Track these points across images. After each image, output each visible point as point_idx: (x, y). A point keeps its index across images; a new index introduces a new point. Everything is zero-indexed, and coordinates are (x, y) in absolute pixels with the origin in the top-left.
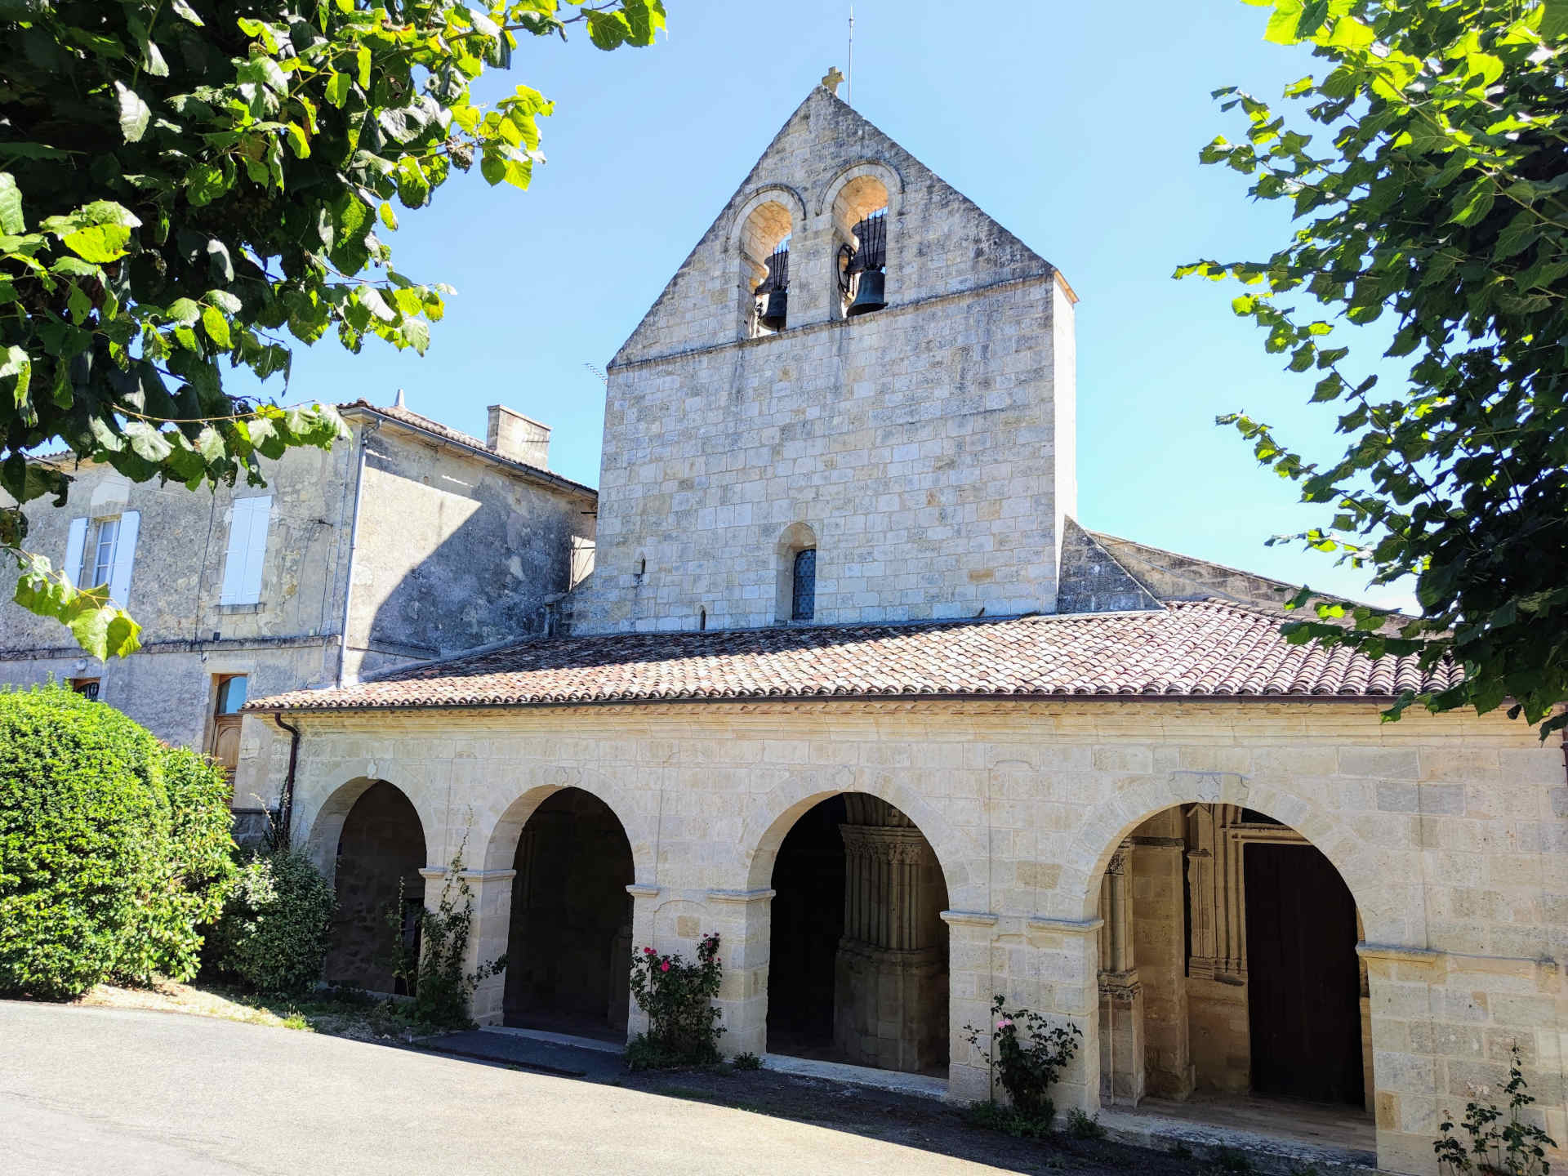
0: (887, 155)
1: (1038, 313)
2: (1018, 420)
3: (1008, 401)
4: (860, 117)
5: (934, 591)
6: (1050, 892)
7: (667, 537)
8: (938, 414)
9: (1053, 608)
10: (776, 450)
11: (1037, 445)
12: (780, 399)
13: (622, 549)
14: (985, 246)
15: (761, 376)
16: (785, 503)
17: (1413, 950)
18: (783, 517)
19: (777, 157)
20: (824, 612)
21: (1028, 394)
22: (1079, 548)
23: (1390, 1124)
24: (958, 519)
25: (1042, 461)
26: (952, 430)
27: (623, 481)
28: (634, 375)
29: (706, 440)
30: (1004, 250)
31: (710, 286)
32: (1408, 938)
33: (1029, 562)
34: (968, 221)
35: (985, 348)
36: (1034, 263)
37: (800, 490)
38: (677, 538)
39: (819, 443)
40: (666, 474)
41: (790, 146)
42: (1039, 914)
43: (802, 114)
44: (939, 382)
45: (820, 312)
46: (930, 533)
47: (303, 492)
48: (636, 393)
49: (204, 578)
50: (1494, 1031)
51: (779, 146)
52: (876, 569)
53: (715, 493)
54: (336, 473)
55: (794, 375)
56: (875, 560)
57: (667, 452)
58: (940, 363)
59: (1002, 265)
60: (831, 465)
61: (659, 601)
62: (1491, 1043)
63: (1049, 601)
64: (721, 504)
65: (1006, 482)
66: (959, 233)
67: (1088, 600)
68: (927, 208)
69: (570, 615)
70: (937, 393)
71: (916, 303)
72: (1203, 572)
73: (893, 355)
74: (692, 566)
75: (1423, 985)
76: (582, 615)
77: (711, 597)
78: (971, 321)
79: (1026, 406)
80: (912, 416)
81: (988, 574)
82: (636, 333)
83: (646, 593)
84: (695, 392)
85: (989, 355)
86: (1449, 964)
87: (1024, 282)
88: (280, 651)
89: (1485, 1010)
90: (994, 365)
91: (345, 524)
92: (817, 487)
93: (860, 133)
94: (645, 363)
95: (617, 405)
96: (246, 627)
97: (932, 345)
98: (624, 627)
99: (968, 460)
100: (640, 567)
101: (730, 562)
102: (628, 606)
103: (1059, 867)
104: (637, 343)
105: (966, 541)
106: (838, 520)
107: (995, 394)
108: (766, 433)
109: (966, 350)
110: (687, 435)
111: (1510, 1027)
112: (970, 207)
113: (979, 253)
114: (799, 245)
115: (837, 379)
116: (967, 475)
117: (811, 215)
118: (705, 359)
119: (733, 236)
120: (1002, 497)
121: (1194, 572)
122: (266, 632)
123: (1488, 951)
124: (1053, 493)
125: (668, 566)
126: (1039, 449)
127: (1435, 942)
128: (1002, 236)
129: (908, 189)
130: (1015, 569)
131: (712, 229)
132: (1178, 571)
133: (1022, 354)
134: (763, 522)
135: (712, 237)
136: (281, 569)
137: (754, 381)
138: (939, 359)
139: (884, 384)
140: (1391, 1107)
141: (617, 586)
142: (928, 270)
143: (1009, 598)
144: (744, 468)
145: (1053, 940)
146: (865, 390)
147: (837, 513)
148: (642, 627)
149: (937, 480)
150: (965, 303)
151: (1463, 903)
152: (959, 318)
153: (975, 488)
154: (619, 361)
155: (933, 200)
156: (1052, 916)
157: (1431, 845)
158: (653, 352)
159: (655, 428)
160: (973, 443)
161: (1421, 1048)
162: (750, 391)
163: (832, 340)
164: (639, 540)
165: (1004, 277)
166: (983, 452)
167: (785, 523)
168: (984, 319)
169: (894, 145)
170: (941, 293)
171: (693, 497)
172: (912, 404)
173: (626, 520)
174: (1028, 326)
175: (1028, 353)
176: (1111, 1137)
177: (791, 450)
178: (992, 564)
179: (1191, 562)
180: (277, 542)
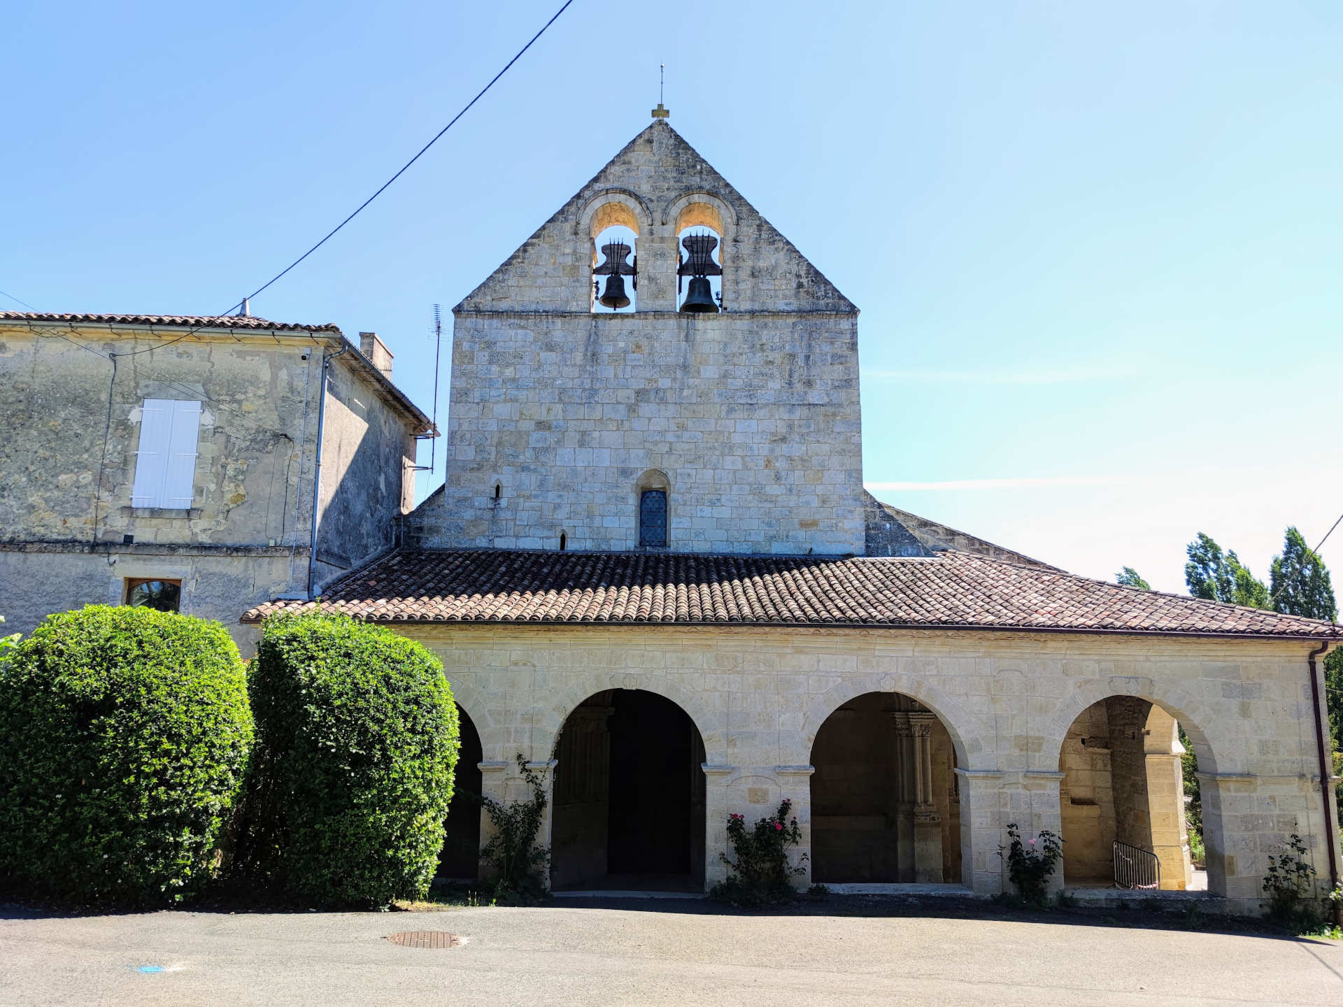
0: (723, 192)
1: (847, 339)
2: (834, 415)
3: (826, 400)
4: (698, 155)
5: (772, 533)
6: (1037, 754)
7: (525, 469)
8: (772, 400)
9: (863, 551)
10: (632, 409)
11: (849, 434)
12: (633, 367)
13: (475, 474)
14: (804, 281)
15: (614, 345)
16: (641, 453)
17: (1242, 775)
18: (640, 464)
19: (624, 167)
20: (680, 543)
21: (842, 395)
22: (873, 510)
23: (1233, 873)
24: (790, 481)
25: (853, 447)
26: (783, 413)
27: (476, 414)
28: (485, 324)
29: (563, 391)
30: (819, 288)
31: (560, 259)
32: (1239, 769)
33: (845, 518)
34: (791, 260)
35: (807, 357)
36: (842, 302)
37: (655, 443)
38: (535, 470)
39: (671, 407)
40: (522, 414)
41: (636, 161)
42: (1030, 769)
43: (646, 137)
44: (772, 376)
45: (667, 303)
46: (767, 488)
47: (245, 403)
48: (487, 339)
49: (104, 478)
50: (1279, 816)
51: (626, 158)
52: (725, 513)
53: (572, 437)
54: (292, 389)
55: (646, 350)
56: (722, 506)
57: (522, 395)
58: (771, 362)
59: (818, 298)
60: (683, 427)
61: (517, 523)
62: (1279, 822)
63: (859, 546)
64: (580, 446)
65: (827, 458)
66: (783, 266)
67: (885, 547)
68: (758, 240)
69: (421, 529)
70: (771, 384)
71: (752, 313)
72: (940, 531)
73: (733, 348)
74: (551, 496)
75: (1247, 794)
76: (434, 530)
77: (572, 523)
78: (796, 335)
79: (841, 405)
80: (751, 399)
81: (814, 524)
82: (484, 285)
83: (503, 515)
84: (550, 347)
85: (811, 363)
86: (1259, 781)
87: (836, 314)
88: (229, 559)
89: (1275, 804)
90: (814, 371)
91: (308, 441)
92: (671, 443)
93: (699, 167)
94: (496, 314)
95: (466, 346)
96: (176, 532)
97: (765, 347)
98: (482, 543)
99: (797, 438)
100: (494, 491)
101: (590, 496)
102: (485, 526)
103: (1043, 738)
104: (485, 294)
105: (796, 498)
106: (690, 471)
107: (816, 392)
108: (622, 394)
109: (792, 356)
110: (542, 383)
111: (1287, 812)
112: (793, 250)
113: (800, 285)
114: (647, 245)
115: (685, 358)
116: (797, 450)
117: (658, 223)
118: (559, 321)
119: (582, 222)
120: (823, 468)
121: (934, 531)
122: (205, 539)
123: (1276, 773)
124: (861, 470)
125: (527, 493)
126: (850, 437)
127: (1253, 771)
128: (817, 277)
129: (742, 222)
130: (834, 521)
131: (562, 212)
132: (924, 530)
133: (836, 367)
134: (621, 465)
135: (561, 218)
136: (220, 478)
137: (607, 349)
138: (770, 358)
139: (726, 371)
140: (1233, 863)
141: (472, 507)
142: (760, 290)
143: (831, 542)
144: (602, 419)
145: (1040, 785)
146: (710, 372)
147: (689, 465)
148: (501, 544)
149: (772, 451)
150: (791, 321)
151: (1264, 747)
152: (787, 331)
153: (802, 460)
154: (466, 307)
155: (763, 237)
156: (1039, 770)
157: (1249, 717)
158: (503, 305)
159: (509, 372)
160: (800, 426)
161: (1247, 829)
162: (606, 357)
163: (679, 327)
164: (495, 468)
165: (820, 307)
166: (808, 434)
167: (642, 469)
168: (806, 337)
169: (728, 185)
170: (770, 309)
171: (551, 438)
172: (750, 389)
173: (480, 449)
174: (840, 347)
175: (841, 367)
176: (1082, 904)
177: (646, 409)
178: (817, 517)
179: (932, 524)
180: (211, 449)
